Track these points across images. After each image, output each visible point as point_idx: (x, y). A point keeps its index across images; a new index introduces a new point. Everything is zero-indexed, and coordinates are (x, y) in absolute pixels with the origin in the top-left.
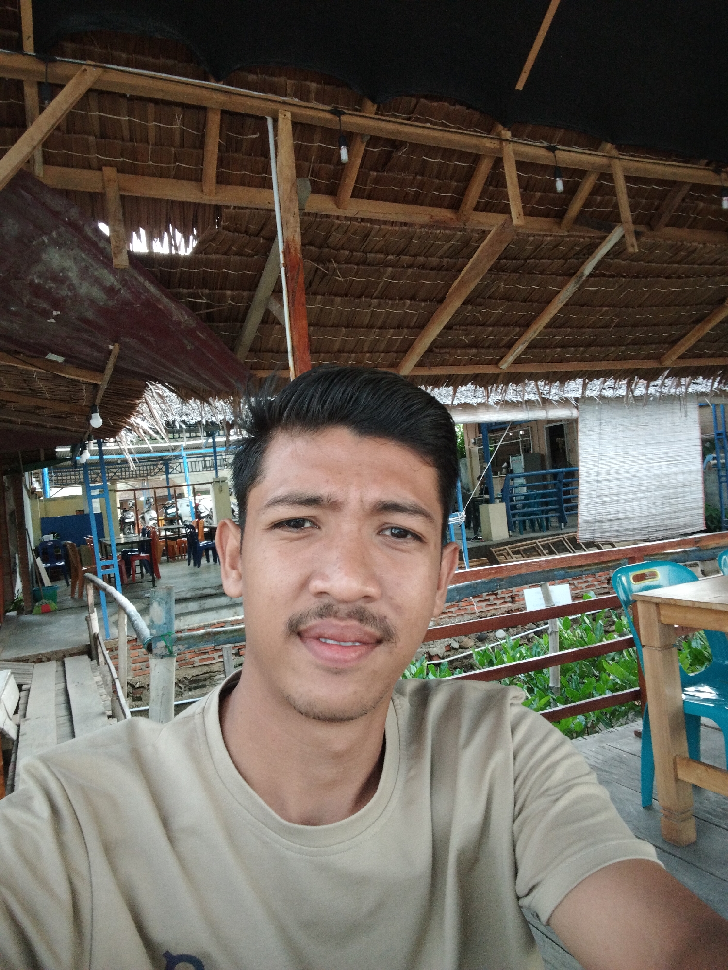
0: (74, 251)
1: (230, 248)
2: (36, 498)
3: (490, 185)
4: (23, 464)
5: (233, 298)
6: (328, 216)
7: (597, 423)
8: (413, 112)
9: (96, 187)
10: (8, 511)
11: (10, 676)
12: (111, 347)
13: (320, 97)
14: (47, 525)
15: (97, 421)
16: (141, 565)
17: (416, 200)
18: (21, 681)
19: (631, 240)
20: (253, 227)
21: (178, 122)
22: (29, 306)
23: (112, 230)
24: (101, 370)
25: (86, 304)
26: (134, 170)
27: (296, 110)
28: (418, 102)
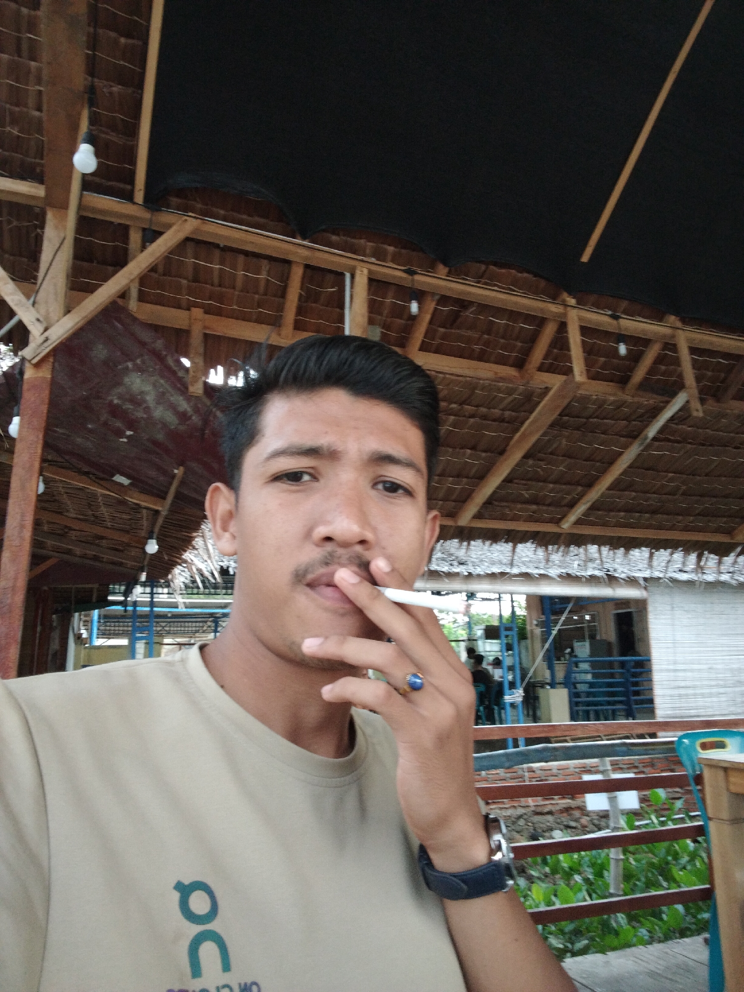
0: (155, 378)
2: (81, 644)
3: (555, 347)
4: (75, 602)
7: (668, 608)
8: (481, 277)
9: (183, 325)
10: (51, 652)
12: (176, 471)
13: (396, 259)
15: (152, 547)
17: (482, 357)
19: (696, 405)
21: (264, 273)
22: (105, 424)
23: (192, 362)
24: (162, 496)
25: (159, 426)
26: (219, 313)
27: (374, 268)
28: (487, 268)
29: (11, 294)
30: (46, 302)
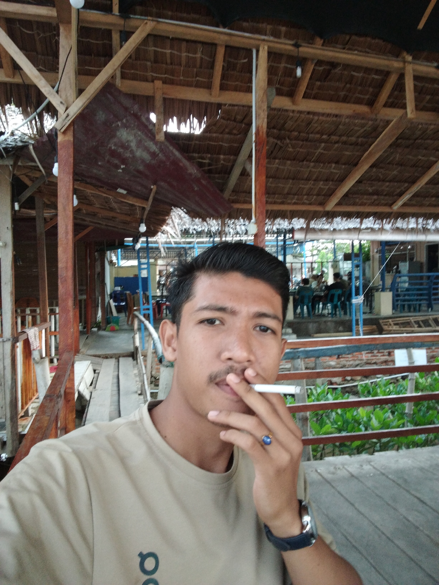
0: (135, 131)
1: (224, 130)
2: (113, 266)
4: (107, 246)
5: (224, 160)
6: (287, 111)
8: (347, 44)
9: (150, 93)
10: (97, 272)
11: (90, 364)
12: (152, 187)
13: (287, 36)
14: (118, 281)
15: (143, 228)
16: (166, 309)
17: (345, 100)
18: (96, 368)
20: (239, 117)
21: (199, 53)
22: (108, 161)
23: (158, 119)
24: (147, 199)
25: (140, 162)
26: (172, 82)
27: (271, 44)
28: (350, 38)
29: (45, 87)
30: (65, 90)
